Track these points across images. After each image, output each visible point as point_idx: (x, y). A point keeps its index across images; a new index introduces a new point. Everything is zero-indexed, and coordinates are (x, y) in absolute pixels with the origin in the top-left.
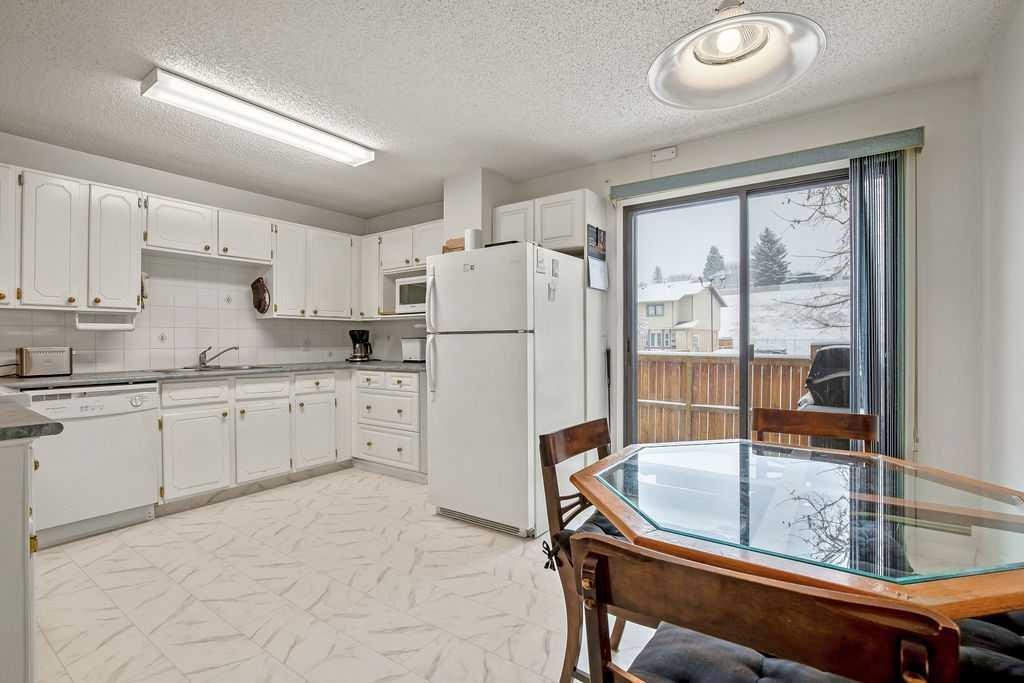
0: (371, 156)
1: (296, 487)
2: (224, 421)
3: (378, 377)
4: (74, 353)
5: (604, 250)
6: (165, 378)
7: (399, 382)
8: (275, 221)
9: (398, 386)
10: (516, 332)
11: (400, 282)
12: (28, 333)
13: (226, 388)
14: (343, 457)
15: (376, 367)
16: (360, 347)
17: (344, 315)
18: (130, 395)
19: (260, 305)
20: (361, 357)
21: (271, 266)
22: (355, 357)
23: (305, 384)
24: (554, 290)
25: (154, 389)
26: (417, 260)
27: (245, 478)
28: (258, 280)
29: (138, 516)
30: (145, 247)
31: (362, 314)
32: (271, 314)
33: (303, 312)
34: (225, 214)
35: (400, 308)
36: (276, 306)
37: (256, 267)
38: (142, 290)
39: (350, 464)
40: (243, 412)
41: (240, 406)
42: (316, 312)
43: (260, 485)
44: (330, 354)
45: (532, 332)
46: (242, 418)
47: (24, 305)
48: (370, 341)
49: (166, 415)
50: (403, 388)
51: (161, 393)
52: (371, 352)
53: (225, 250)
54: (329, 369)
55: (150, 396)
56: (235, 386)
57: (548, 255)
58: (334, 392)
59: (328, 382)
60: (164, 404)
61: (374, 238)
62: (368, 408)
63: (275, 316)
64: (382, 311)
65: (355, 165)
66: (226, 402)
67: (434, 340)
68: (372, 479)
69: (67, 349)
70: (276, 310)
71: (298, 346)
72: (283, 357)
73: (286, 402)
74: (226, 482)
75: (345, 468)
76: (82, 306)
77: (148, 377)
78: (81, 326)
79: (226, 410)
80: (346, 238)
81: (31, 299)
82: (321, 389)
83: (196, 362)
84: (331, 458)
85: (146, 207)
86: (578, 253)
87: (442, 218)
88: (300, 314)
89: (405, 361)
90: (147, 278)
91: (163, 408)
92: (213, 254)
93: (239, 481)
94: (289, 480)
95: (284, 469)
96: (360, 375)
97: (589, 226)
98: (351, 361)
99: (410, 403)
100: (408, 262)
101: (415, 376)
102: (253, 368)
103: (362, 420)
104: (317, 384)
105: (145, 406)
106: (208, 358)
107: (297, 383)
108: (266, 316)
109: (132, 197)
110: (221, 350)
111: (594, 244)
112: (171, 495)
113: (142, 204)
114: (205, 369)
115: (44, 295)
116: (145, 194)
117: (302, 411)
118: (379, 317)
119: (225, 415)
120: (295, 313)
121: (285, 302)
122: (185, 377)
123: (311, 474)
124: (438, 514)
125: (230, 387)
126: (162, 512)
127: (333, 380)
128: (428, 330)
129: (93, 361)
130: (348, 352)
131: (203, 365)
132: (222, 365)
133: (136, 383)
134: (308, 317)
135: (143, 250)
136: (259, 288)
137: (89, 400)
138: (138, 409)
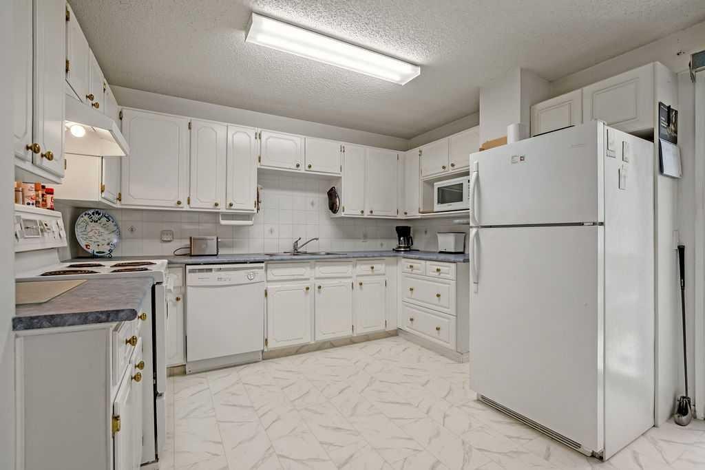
0: (418, 71)
1: (356, 347)
2: (306, 293)
3: (420, 265)
4: (219, 240)
5: (676, 132)
6: (269, 260)
7: (438, 270)
8: (343, 144)
9: (437, 274)
10: (582, 224)
11: (438, 185)
12: (197, 227)
13: (308, 269)
14: (391, 328)
15: (418, 256)
16: (404, 239)
17: (392, 214)
18: (248, 271)
19: (333, 207)
20: (404, 247)
21: (341, 177)
22: (400, 247)
23: (363, 268)
24: (625, 177)
25: (262, 268)
26: (453, 165)
27: (321, 337)
28: (332, 189)
29: (252, 358)
30: (259, 167)
31: (406, 213)
32: (340, 214)
33: (362, 212)
34: (310, 140)
35: (438, 207)
36: (343, 208)
37: (330, 179)
38: (258, 198)
39: (396, 333)
40: (320, 287)
41: (319, 283)
42: (372, 212)
43: (331, 344)
44: (382, 245)
45: (602, 224)
46: (319, 292)
47: (191, 208)
48: (411, 235)
49: (270, 286)
50: (441, 275)
51: (266, 270)
52: (412, 244)
53: (310, 166)
54: (381, 256)
55: (259, 273)
56: (314, 268)
57: (618, 136)
58: (384, 274)
59: (380, 267)
60: (268, 279)
61: (417, 150)
62: (411, 289)
63: (343, 215)
64: (421, 210)
65: (403, 84)
66: (309, 279)
67: (477, 234)
68: (414, 349)
69: (215, 238)
70: (343, 211)
71: (360, 238)
72: (347, 246)
73: (350, 281)
74: (307, 339)
75: (392, 336)
76: (222, 208)
77: (258, 259)
78: (223, 222)
79: (307, 285)
80: (394, 153)
81: (197, 204)
82: (376, 272)
83: (291, 249)
84: (381, 328)
85: (260, 138)
86: (649, 136)
87: (478, 124)
88: (360, 214)
89: (441, 252)
90: (261, 189)
91: (268, 281)
92: (302, 170)
93: (317, 339)
94: (351, 341)
95: (347, 333)
96: (404, 263)
97: (660, 104)
98: (397, 251)
99: (448, 290)
100: (444, 167)
101: (453, 265)
102: (328, 254)
103: (407, 300)
104: (372, 268)
105: (257, 279)
106: (299, 246)
107: (358, 267)
108: (338, 215)
109: (252, 132)
110: (308, 240)
111: (664, 124)
112: (272, 345)
113: (258, 137)
114: (297, 254)
115: (203, 202)
116: (260, 130)
117: (361, 288)
118: (419, 216)
119: (308, 289)
120: (357, 213)
121: (350, 205)
122: (282, 260)
123: (368, 338)
124: (478, 400)
125: (311, 268)
126: (267, 356)
127: (384, 266)
128: (471, 224)
129: (231, 246)
130: (395, 244)
131: (296, 252)
132: (309, 251)
133: (251, 263)
134: (366, 216)
135: (258, 169)
136: (332, 195)
137: (222, 274)
138: (252, 281)
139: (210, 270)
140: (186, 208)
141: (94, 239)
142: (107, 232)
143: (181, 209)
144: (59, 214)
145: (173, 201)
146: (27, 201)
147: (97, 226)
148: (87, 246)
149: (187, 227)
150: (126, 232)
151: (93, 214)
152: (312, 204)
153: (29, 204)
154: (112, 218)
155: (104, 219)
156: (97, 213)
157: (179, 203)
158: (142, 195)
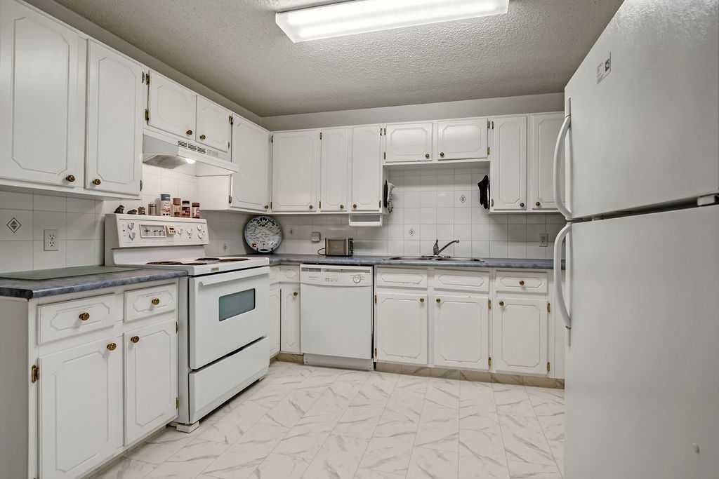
2: (422, 306)
8: (491, 118)
13: (425, 277)
18: (353, 274)
19: (484, 201)
21: (489, 162)
23: (508, 282)
25: (368, 271)
28: (484, 179)
30: (384, 164)
32: (492, 210)
33: (523, 205)
36: (493, 201)
41: (440, 295)
42: (539, 204)
46: (438, 306)
51: (376, 275)
53: (442, 155)
55: (365, 276)
56: (433, 276)
58: (543, 294)
60: (378, 285)
66: (425, 289)
73: (485, 297)
76: (349, 210)
78: (352, 224)
79: (422, 296)
81: (326, 208)
85: (385, 134)
88: (519, 207)
91: (378, 287)
92: (435, 160)
102: (475, 260)
104: (522, 283)
105: (363, 283)
107: (498, 279)
109: (375, 128)
113: (383, 132)
114: (437, 260)
115: (331, 205)
116: (385, 124)
117: (503, 310)
119: (422, 300)
120: (515, 207)
133: (362, 265)
134: (529, 210)
135: (384, 166)
136: (484, 185)
137: (330, 275)
138: (358, 285)
139: (319, 270)
140: (318, 212)
141: (261, 240)
142: (272, 234)
143: (314, 213)
144: (205, 221)
145: (306, 205)
146: (162, 212)
147: (263, 229)
148: (253, 245)
149: (333, 229)
150: (287, 234)
151: (261, 219)
152: (463, 199)
153: (164, 215)
154: (277, 222)
155: (270, 224)
156: (264, 219)
157: (311, 207)
158: (290, 202)
